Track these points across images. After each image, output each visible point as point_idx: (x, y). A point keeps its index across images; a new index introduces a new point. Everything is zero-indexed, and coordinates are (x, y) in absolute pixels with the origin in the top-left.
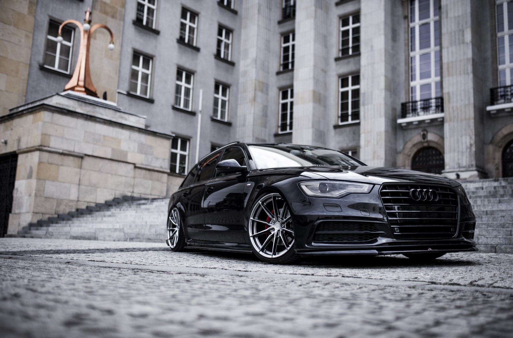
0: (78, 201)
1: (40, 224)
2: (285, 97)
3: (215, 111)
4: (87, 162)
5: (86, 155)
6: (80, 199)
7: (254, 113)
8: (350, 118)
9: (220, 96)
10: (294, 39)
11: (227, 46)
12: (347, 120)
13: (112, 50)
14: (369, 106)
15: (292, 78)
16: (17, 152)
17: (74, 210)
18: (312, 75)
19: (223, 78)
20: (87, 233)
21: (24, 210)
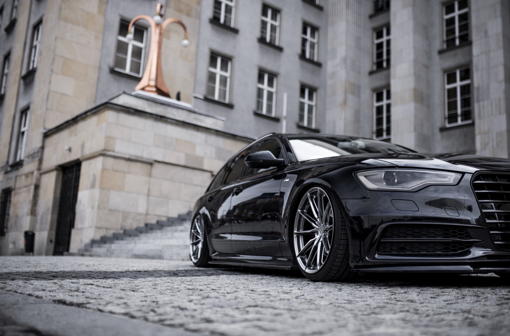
0: (147, 214)
1: (104, 240)
2: (379, 98)
3: (301, 117)
4: (157, 169)
5: (156, 161)
6: (150, 212)
7: (345, 119)
8: (459, 119)
9: (306, 100)
10: (388, 33)
11: (312, 46)
12: (456, 121)
13: (185, 46)
14: (486, 103)
15: (388, 77)
16: (81, 159)
17: (142, 225)
18: (412, 71)
19: (309, 80)
20: (152, 250)
21: (86, 224)
